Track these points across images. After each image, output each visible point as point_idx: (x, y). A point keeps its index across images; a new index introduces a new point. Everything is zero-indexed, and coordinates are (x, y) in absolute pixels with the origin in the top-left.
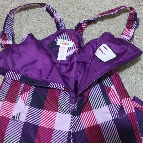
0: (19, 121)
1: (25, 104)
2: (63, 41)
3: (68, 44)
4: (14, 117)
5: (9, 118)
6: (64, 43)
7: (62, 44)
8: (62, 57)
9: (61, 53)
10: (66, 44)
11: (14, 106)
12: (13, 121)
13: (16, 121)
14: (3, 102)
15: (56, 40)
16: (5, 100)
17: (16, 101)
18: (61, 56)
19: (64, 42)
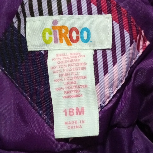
2: (55, 22)
3: (85, 37)
6: (61, 35)
7: (56, 42)
8: (77, 118)
9: (62, 93)
10: (74, 35)
15: (16, 25)
18: (71, 112)
19: (60, 28)
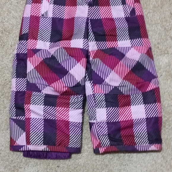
0: (48, 17)
1: (49, 3)
4: (43, 15)
5: (39, 16)
11: (41, 6)
12: (43, 18)
13: (45, 18)
14: (31, 5)
16: (32, 3)
17: (42, 2)
